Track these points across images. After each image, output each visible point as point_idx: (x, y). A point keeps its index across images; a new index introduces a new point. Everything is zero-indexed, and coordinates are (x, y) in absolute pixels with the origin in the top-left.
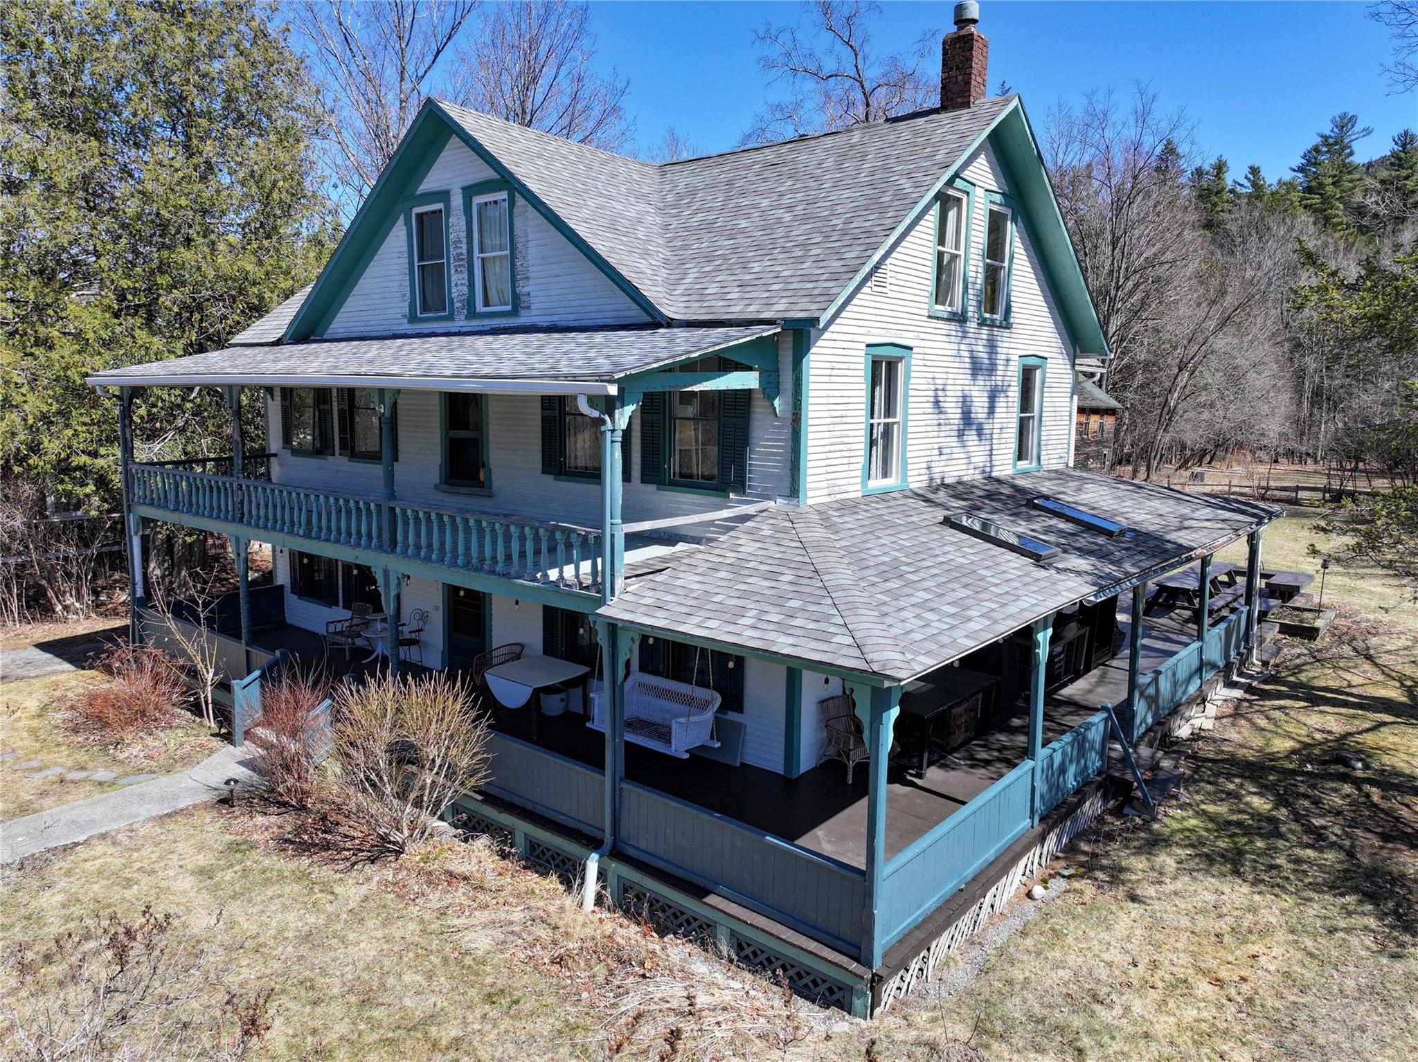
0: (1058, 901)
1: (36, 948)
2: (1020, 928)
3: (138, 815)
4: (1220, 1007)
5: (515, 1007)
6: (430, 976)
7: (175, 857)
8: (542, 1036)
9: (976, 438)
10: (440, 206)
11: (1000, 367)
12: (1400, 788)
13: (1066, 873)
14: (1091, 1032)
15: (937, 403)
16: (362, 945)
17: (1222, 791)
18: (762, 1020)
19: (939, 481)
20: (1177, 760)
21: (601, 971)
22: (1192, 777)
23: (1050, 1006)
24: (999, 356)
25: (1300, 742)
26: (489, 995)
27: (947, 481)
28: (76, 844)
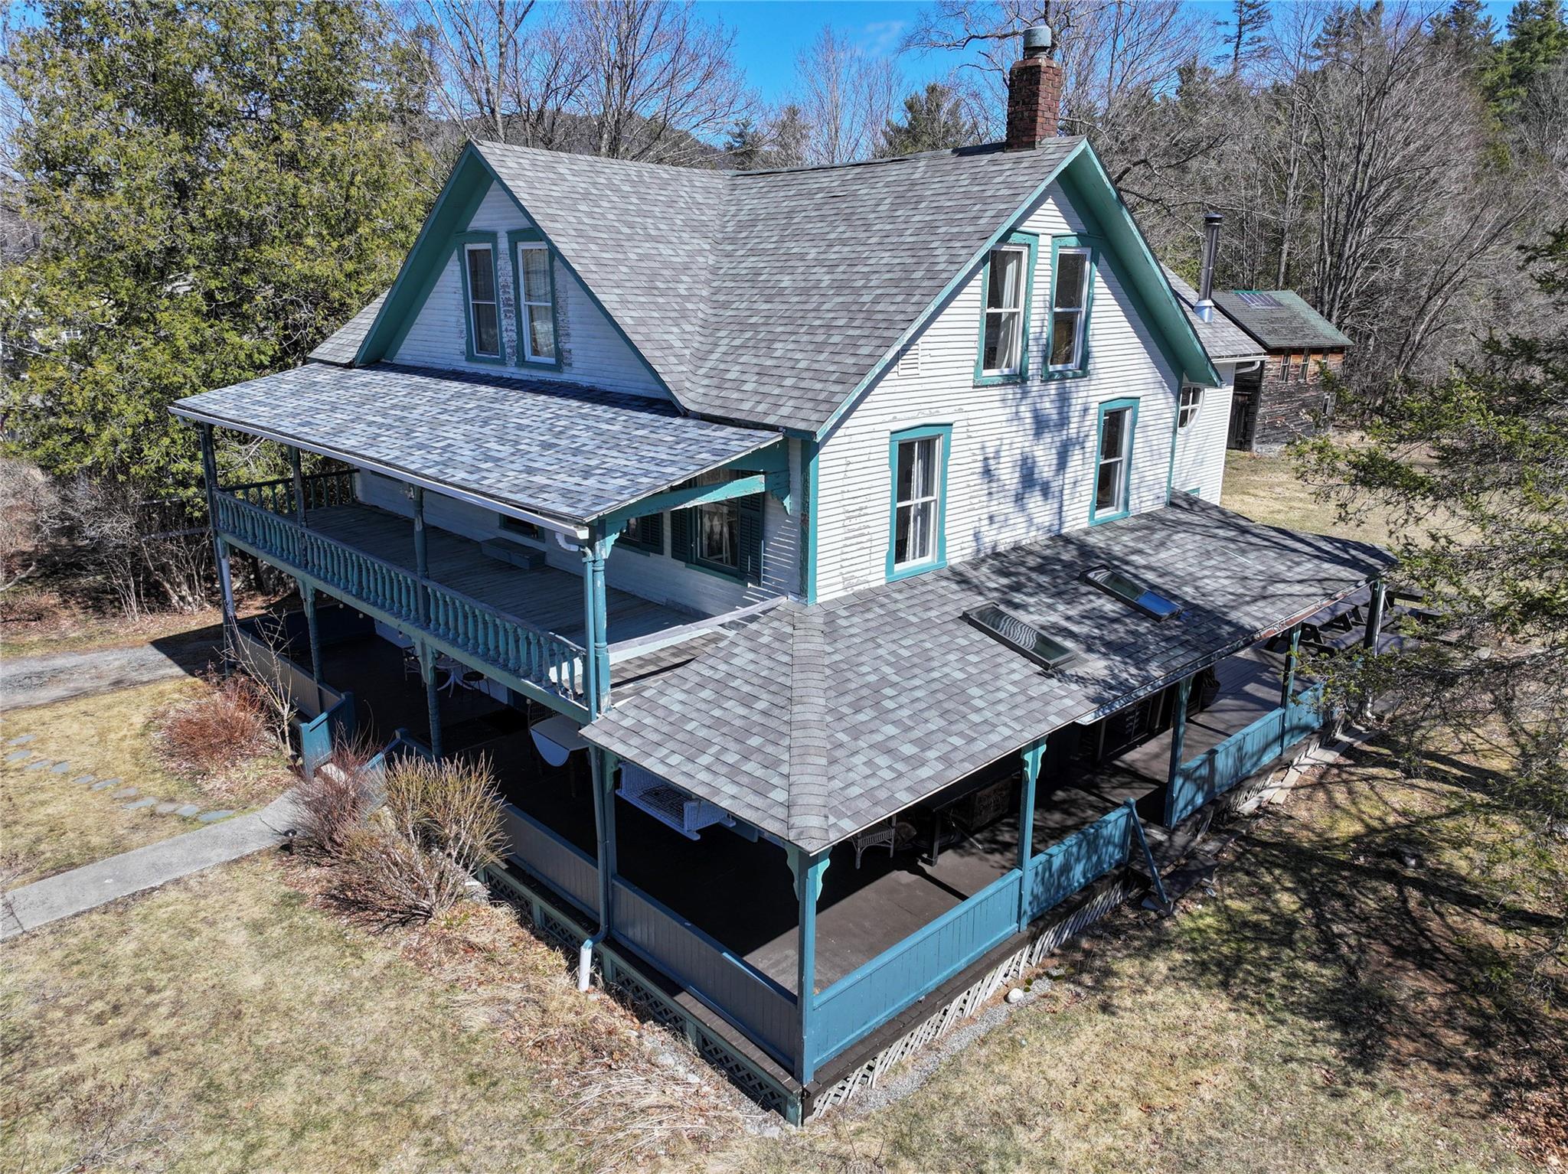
0: (1031, 1007)
1: (108, 997)
2: (982, 1035)
3: (209, 860)
4: (1137, 1136)
5: (492, 1089)
6: (426, 1052)
7: (235, 907)
8: (508, 1120)
9: (1039, 498)
10: (488, 246)
11: (1073, 420)
12: (1444, 894)
13: (1055, 973)
14: (1001, 1154)
15: (987, 472)
16: (375, 1016)
17: (1256, 884)
18: (702, 1120)
19: (989, 551)
20: (1225, 842)
21: (574, 1057)
22: (1232, 864)
23: (974, 1125)
24: (1073, 408)
25: (1367, 826)
26: (471, 1076)
27: (1001, 549)
28: (153, 889)
